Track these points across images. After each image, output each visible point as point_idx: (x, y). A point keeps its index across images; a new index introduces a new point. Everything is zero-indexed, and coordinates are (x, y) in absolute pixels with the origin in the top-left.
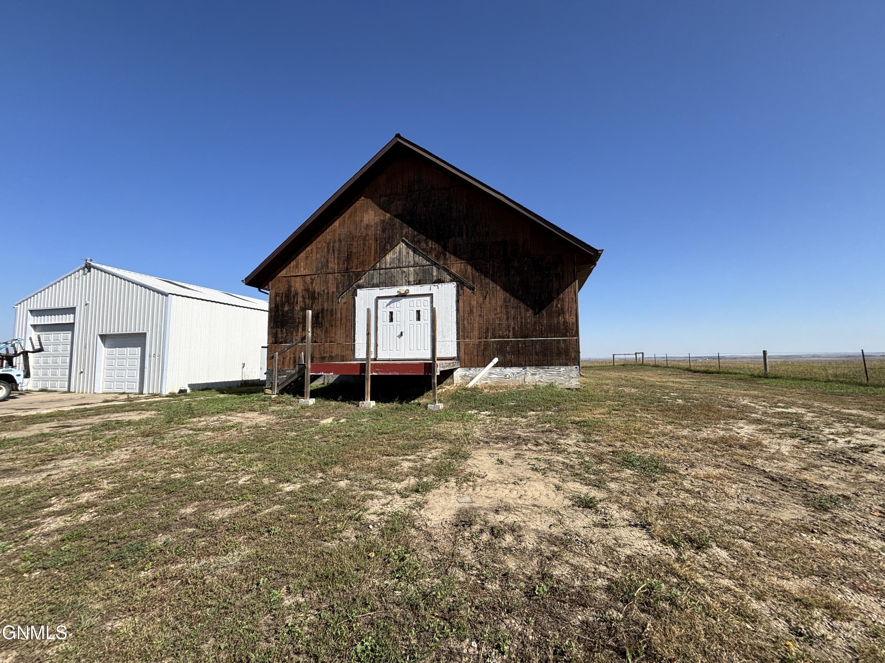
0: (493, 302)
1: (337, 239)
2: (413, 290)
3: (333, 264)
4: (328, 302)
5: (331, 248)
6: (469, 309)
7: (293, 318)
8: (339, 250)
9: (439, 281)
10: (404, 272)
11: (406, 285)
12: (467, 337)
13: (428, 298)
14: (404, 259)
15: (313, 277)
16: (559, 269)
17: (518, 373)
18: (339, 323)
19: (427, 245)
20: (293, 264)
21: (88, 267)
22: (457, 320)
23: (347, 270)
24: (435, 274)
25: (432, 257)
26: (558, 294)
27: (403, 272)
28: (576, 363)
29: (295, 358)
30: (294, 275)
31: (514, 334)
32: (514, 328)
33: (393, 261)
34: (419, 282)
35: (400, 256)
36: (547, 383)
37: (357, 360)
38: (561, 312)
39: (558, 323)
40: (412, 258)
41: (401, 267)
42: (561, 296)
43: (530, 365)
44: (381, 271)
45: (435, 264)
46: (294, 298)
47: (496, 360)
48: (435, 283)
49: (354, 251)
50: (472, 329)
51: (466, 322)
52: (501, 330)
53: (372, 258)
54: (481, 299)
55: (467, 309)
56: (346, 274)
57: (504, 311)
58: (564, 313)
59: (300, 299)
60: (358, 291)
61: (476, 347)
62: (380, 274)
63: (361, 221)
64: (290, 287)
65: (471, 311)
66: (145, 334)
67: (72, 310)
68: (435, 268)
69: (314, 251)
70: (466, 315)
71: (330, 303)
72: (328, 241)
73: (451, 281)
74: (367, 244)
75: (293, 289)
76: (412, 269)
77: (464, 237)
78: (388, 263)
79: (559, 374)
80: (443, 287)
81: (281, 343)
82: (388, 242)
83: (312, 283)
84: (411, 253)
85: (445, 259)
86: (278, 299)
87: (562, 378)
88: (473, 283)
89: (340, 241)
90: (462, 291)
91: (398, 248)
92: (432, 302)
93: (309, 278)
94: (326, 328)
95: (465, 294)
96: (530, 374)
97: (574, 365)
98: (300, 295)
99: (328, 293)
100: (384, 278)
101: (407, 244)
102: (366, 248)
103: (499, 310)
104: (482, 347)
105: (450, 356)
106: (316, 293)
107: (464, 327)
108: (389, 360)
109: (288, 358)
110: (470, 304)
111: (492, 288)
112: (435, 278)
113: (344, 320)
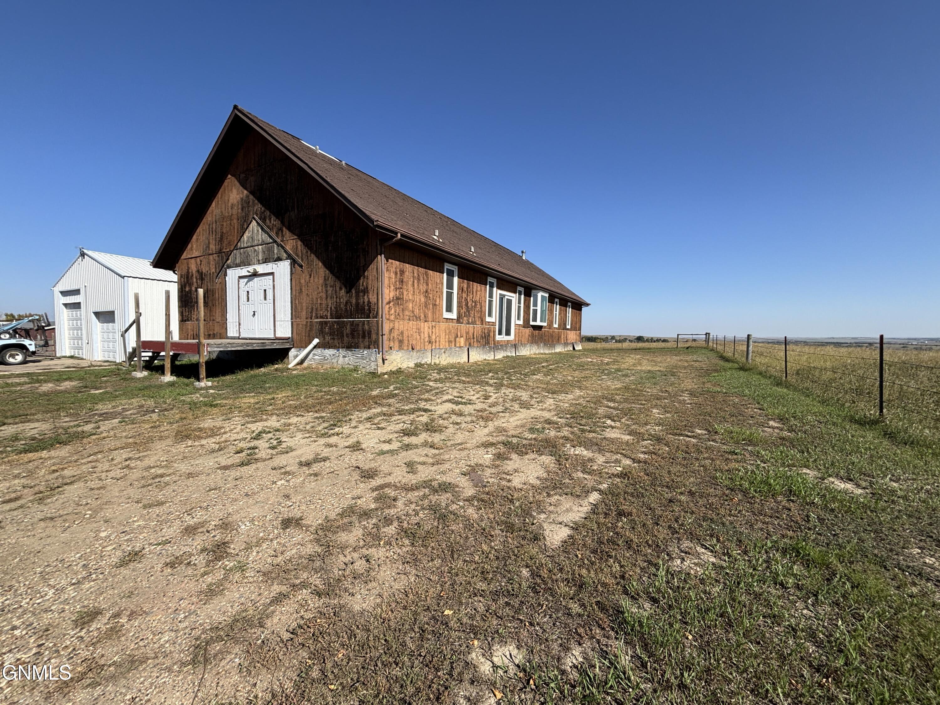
0: (316, 280)
1: (214, 220)
2: (261, 269)
3: (212, 245)
4: (210, 282)
5: (211, 229)
7: (191, 298)
8: (216, 232)
9: (279, 259)
11: (256, 264)
12: (298, 317)
13: (271, 277)
14: (255, 237)
15: (201, 258)
16: (365, 243)
17: (333, 355)
18: (217, 302)
19: (270, 222)
20: (189, 246)
21: (83, 255)
22: (291, 300)
23: (220, 252)
24: (276, 251)
25: (273, 234)
26: (364, 271)
27: (255, 250)
28: (376, 346)
29: (193, 334)
30: (190, 257)
31: (331, 314)
32: (331, 308)
33: (248, 237)
34: (266, 261)
35: (253, 234)
36: (353, 366)
37: (228, 338)
38: (366, 291)
39: (364, 302)
40: (261, 236)
41: (253, 246)
42: (366, 274)
43: (342, 348)
44: (241, 250)
45: (276, 242)
46: (191, 278)
47: (316, 341)
48: (275, 261)
49: (224, 232)
50: (302, 309)
51: (297, 302)
52: (321, 310)
53: (235, 238)
54: (308, 277)
55: (298, 288)
56: (220, 254)
57: (324, 290)
58: (368, 292)
59: (195, 280)
60: (228, 271)
61: (304, 327)
62: (240, 253)
63: (229, 200)
64: (188, 268)
65: (301, 290)
66: (113, 312)
67: (76, 292)
68: (275, 245)
69: (201, 232)
70: (297, 294)
71: (212, 283)
72: (209, 222)
73: (287, 259)
74: (232, 224)
75: (190, 271)
76: (260, 247)
77: (296, 210)
78: (245, 242)
79: (363, 358)
80: (281, 264)
81: (185, 321)
82: (245, 221)
83: (201, 264)
84: (260, 230)
85: (283, 236)
86: (182, 280)
87: (365, 361)
88: (302, 260)
89: (216, 223)
90: (294, 270)
91: (251, 226)
92: (274, 281)
93: (198, 259)
94: (209, 307)
95: (297, 272)
96: (342, 356)
97: (375, 348)
98: (194, 276)
99: (210, 273)
100: (243, 258)
101: (257, 222)
102: (232, 228)
103: (320, 288)
104: (309, 327)
105: (287, 336)
106: (204, 274)
107: (296, 307)
108: (247, 339)
109: (190, 335)
110: (300, 283)
111: (316, 265)
112: (276, 256)
113: (220, 299)
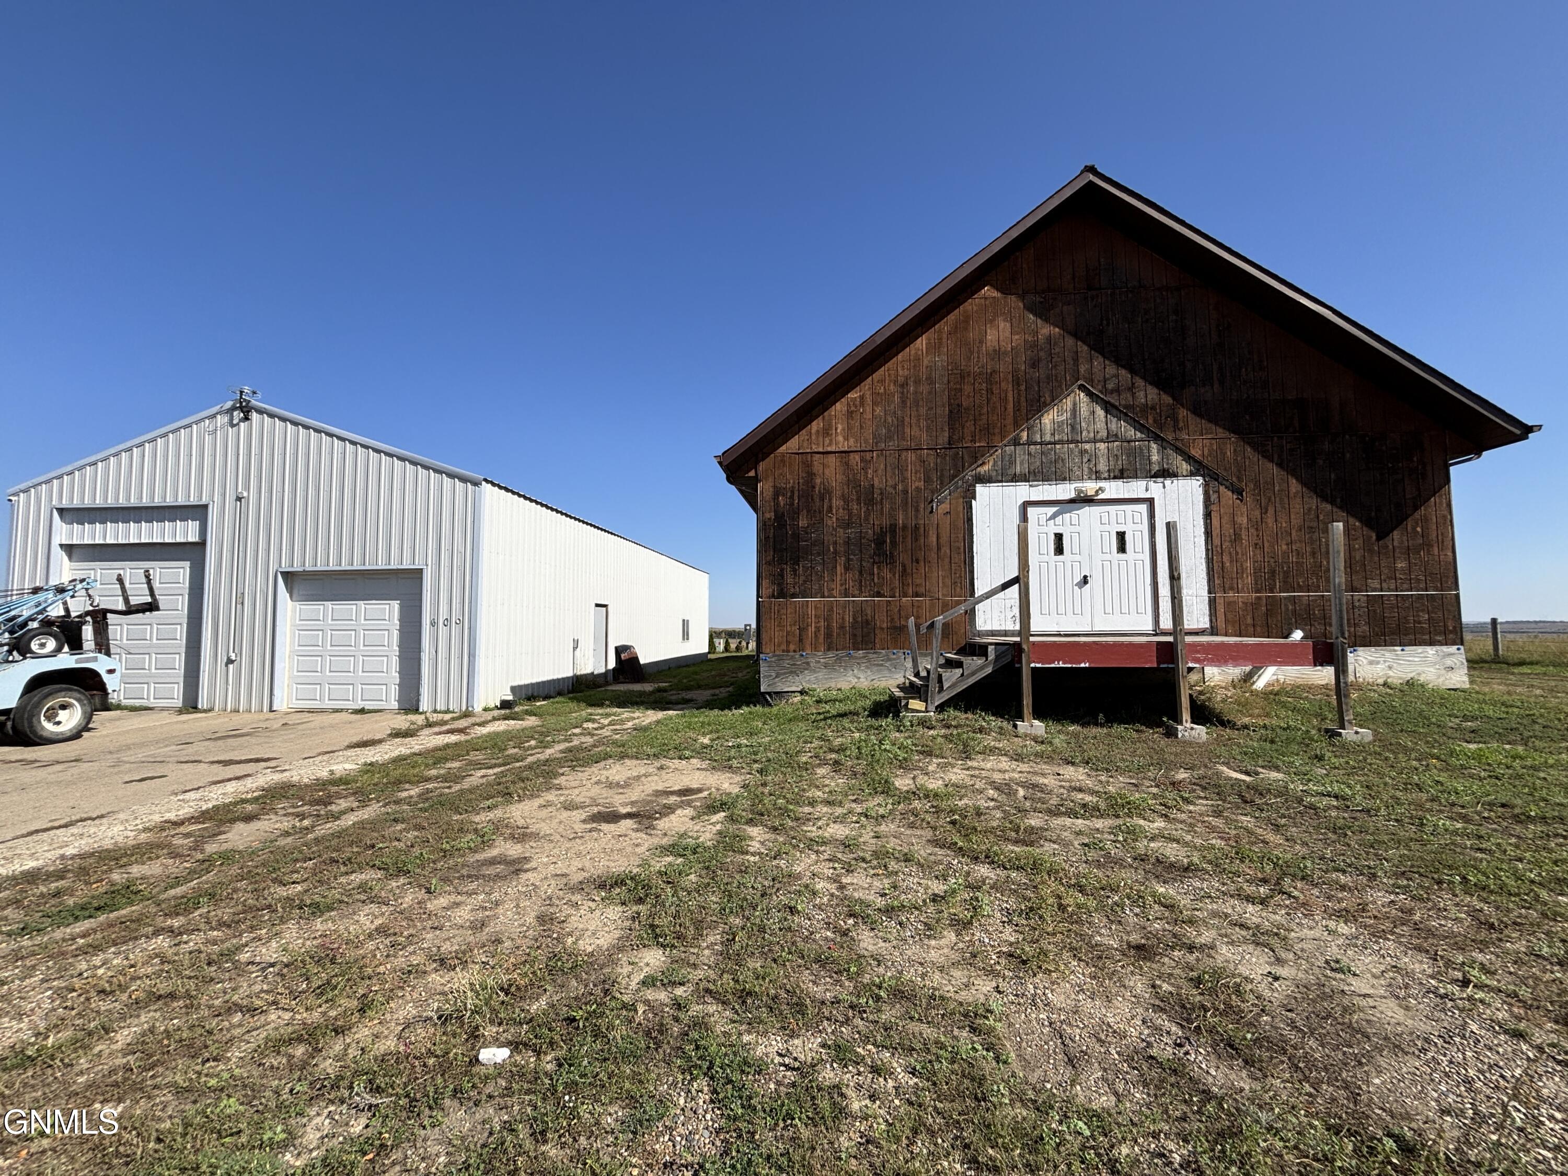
0: (1283, 518)
1: (923, 377)
2: (1113, 489)
3: (914, 428)
4: (905, 510)
5: (910, 396)
6: (1232, 531)
8: (929, 401)
9: (1165, 473)
10: (1086, 451)
11: (1090, 478)
12: (1232, 588)
13: (1143, 508)
14: (1083, 424)
15: (868, 456)
16: (1415, 459)
18: (934, 555)
19: (1135, 399)
20: (815, 424)
21: (246, 410)
22: (1207, 554)
23: (950, 444)
24: (1155, 458)
25: (1146, 424)
26: (1416, 508)
27: (1083, 452)
28: (1458, 641)
29: (829, 627)
30: (821, 450)
33: (1057, 427)
34: (1121, 475)
35: (1075, 417)
36: (1401, 678)
37: (980, 634)
38: (1423, 542)
40: (1103, 425)
41: (1078, 442)
42: (1421, 511)
43: (1364, 646)
44: (1032, 447)
45: (1157, 438)
46: (822, 499)
47: (1299, 634)
48: (1156, 476)
49: (966, 403)
50: (1241, 572)
51: (1226, 558)
52: (1302, 575)
53: (1010, 421)
54: (1257, 513)
55: (1229, 531)
56: (949, 452)
57: (1306, 537)
58: (1428, 544)
59: (836, 503)
60: (979, 488)
61: (1250, 608)
62: (1029, 454)
63: (981, 342)
64: (811, 475)
65: (1237, 538)
66: (418, 574)
67: (199, 512)
68: (1154, 446)
69: (869, 400)
70: (1226, 544)
71: (911, 512)
72: (900, 379)
73: (1192, 474)
74: (996, 391)
75: (818, 481)
76: (1102, 446)
77: (1216, 386)
78: (1048, 431)
79: (1424, 661)
80: (1175, 484)
81: (794, 596)
82: (1046, 388)
83: (865, 469)
84: (1100, 412)
85: (1177, 427)
86: (783, 500)
87: (1431, 670)
88: (1240, 479)
89: (931, 381)
90: (1216, 495)
91: (1068, 402)
92: (1151, 516)
93: (856, 458)
94: (904, 566)
95: (1223, 500)
96: (1365, 661)
97: (1454, 643)
98: (837, 494)
99: (905, 492)
100: (1038, 463)
101: (1090, 394)
102: (995, 399)
103: (1294, 534)
104: (1264, 608)
105: (1195, 627)
106: (877, 492)
107: (1223, 568)
108: (1060, 635)
109: (812, 629)
110: (1234, 523)
111: (1280, 491)
112: (1156, 468)
113: (945, 550)
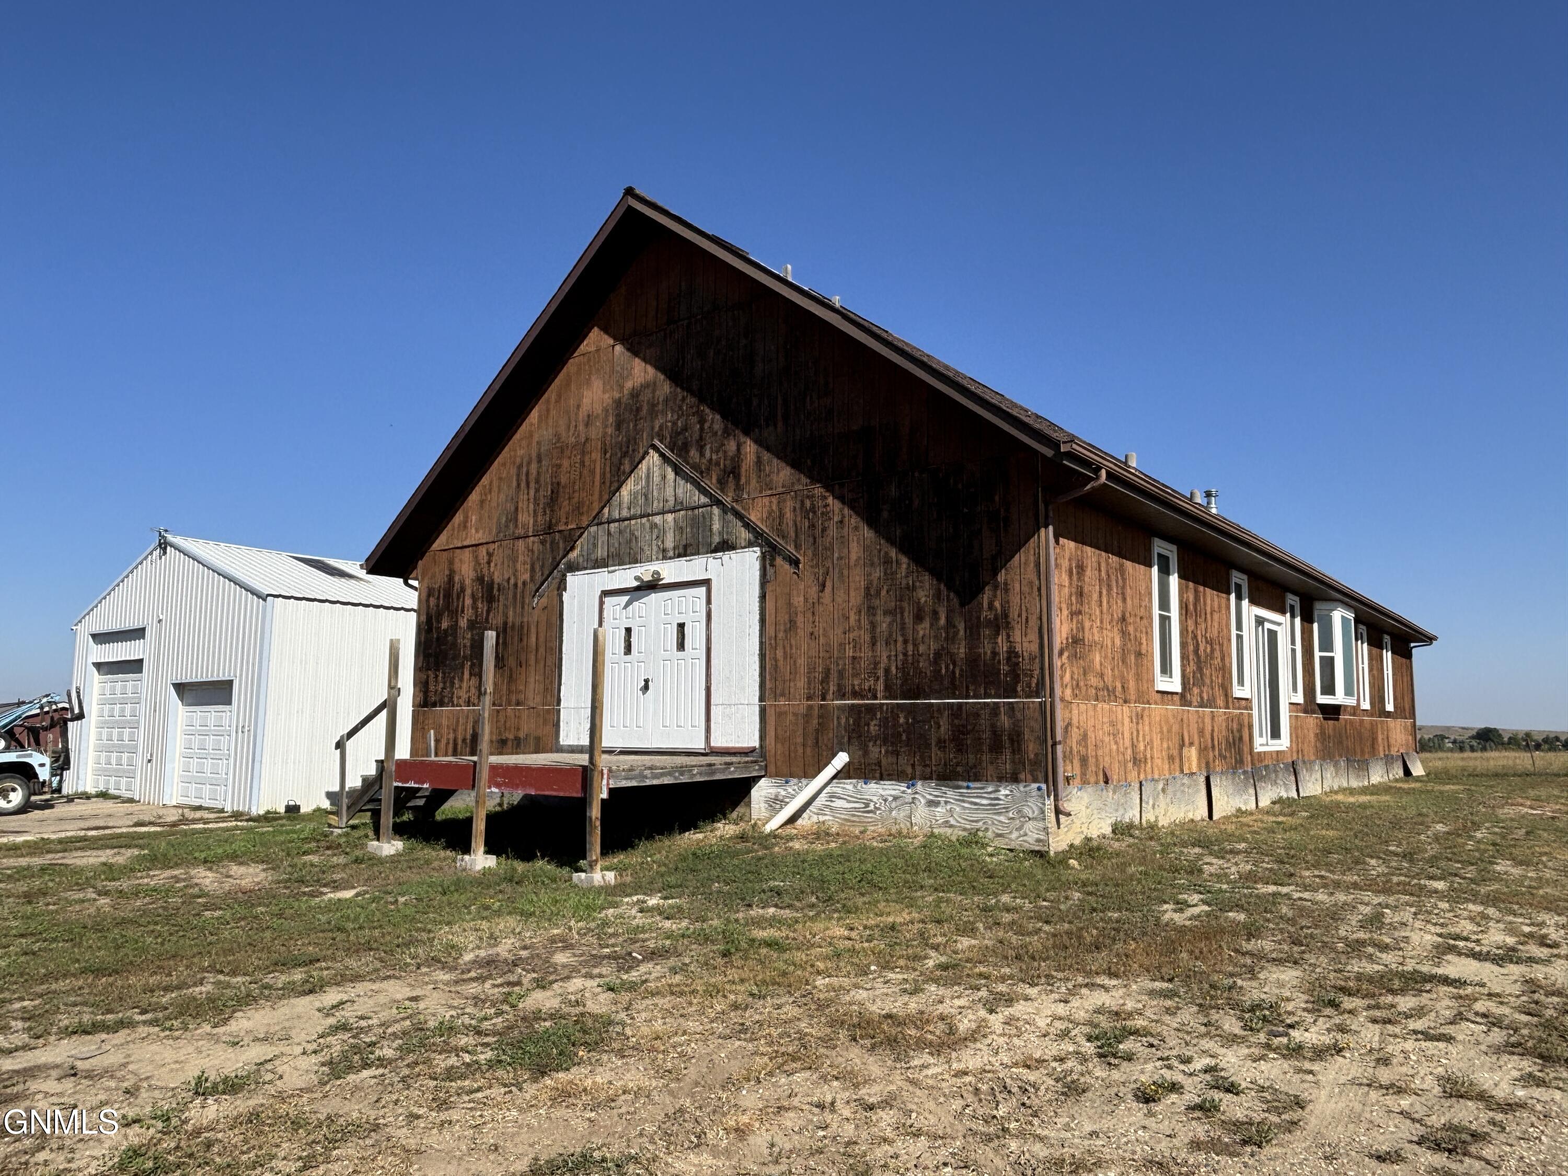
0: (841, 596)
1: (534, 455)
2: (670, 571)
3: (526, 514)
4: (515, 608)
5: (524, 478)
6: (787, 617)
7: (454, 645)
8: (537, 481)
9: (726, 546)
10: (656, 525)
11: (657, 559)
12: (783, 695)
13: (702, 590)
14: (655, 493)
15: (491, 548)
16: (997, 498)
17: (896, 798)
18: (533, 657)
19: (702, 455)
20: (458, 518)
21: (163, 546)
22: (761, 649)
23: (549, 529)
24: (716, 526)
25: (711, 483)
26: (995, 573)
27: (654, 526)
28: (1041, 776)
29: (455, 740)
30: (460, 545)
31: (887, 687)
32: (887, 671)
33: (634, 495)
34: (685, 551)
35: (648, 486)
36: (965, 830)
37: (560, 749)
38: (1001, 623)
39: (995, 654)
40: (672, 489)
41: (649, 515)
42: (1001, 577)
43: (925, 778)
44: (612, 525)
45: (718, 503)
46: (458, 598)
47: (841, 759)
48: (715, 551)
49: (563, 480)
50: (794, 672)
51: (780, 653)
52: (856, 675)
53: (596, 496)
54: (814, 591)
55: (784, 617)
56: (548, 537)
57: (865, 622)
58: (1008, 626)
59: (468, 601)
60: (570, 578)
61: (801, 721)
62: (609, 534)
63: (579, 406)
64: (452, 573)
65: (792, 623)
66: (230, 683)
68: (716, 511)
69: (495, 484)
70: (781, 635)
71: (519, 610)
72: (518, 460)
73: (750, 544)
74: (587, 463)
75: (457, 579)
76: (670, 517)
77: (780, 424)
78: (625, 505)
79: (994, 807)
80: (732, 559)
81: (434, 705)
82: (625, 454)
83: (489, 563)
84: (670, 474)
85: (739, 488)
86: (432, 601)
87: (1002, 818)
88: (798, 547)
89: (540, 461)
90: (772, 571)
91: (643, 466)
92: (709, 601)
93: (483, 551)
94: (511, 670)
95: (780, 578)
96: (923, 801)
97: (1035, 780)
98: (468, 592)
99: (516, 585)
100: (616, 545)
101: (662, 455)
102: (585, 472)
103: (853, 617)
104: (815, 722)
105: (745, 745)
106: (496, 586)
107: (776, 667)
110: (790, 604)
111: (840, 558)
112: (716, 539)
113: (542, 650)
